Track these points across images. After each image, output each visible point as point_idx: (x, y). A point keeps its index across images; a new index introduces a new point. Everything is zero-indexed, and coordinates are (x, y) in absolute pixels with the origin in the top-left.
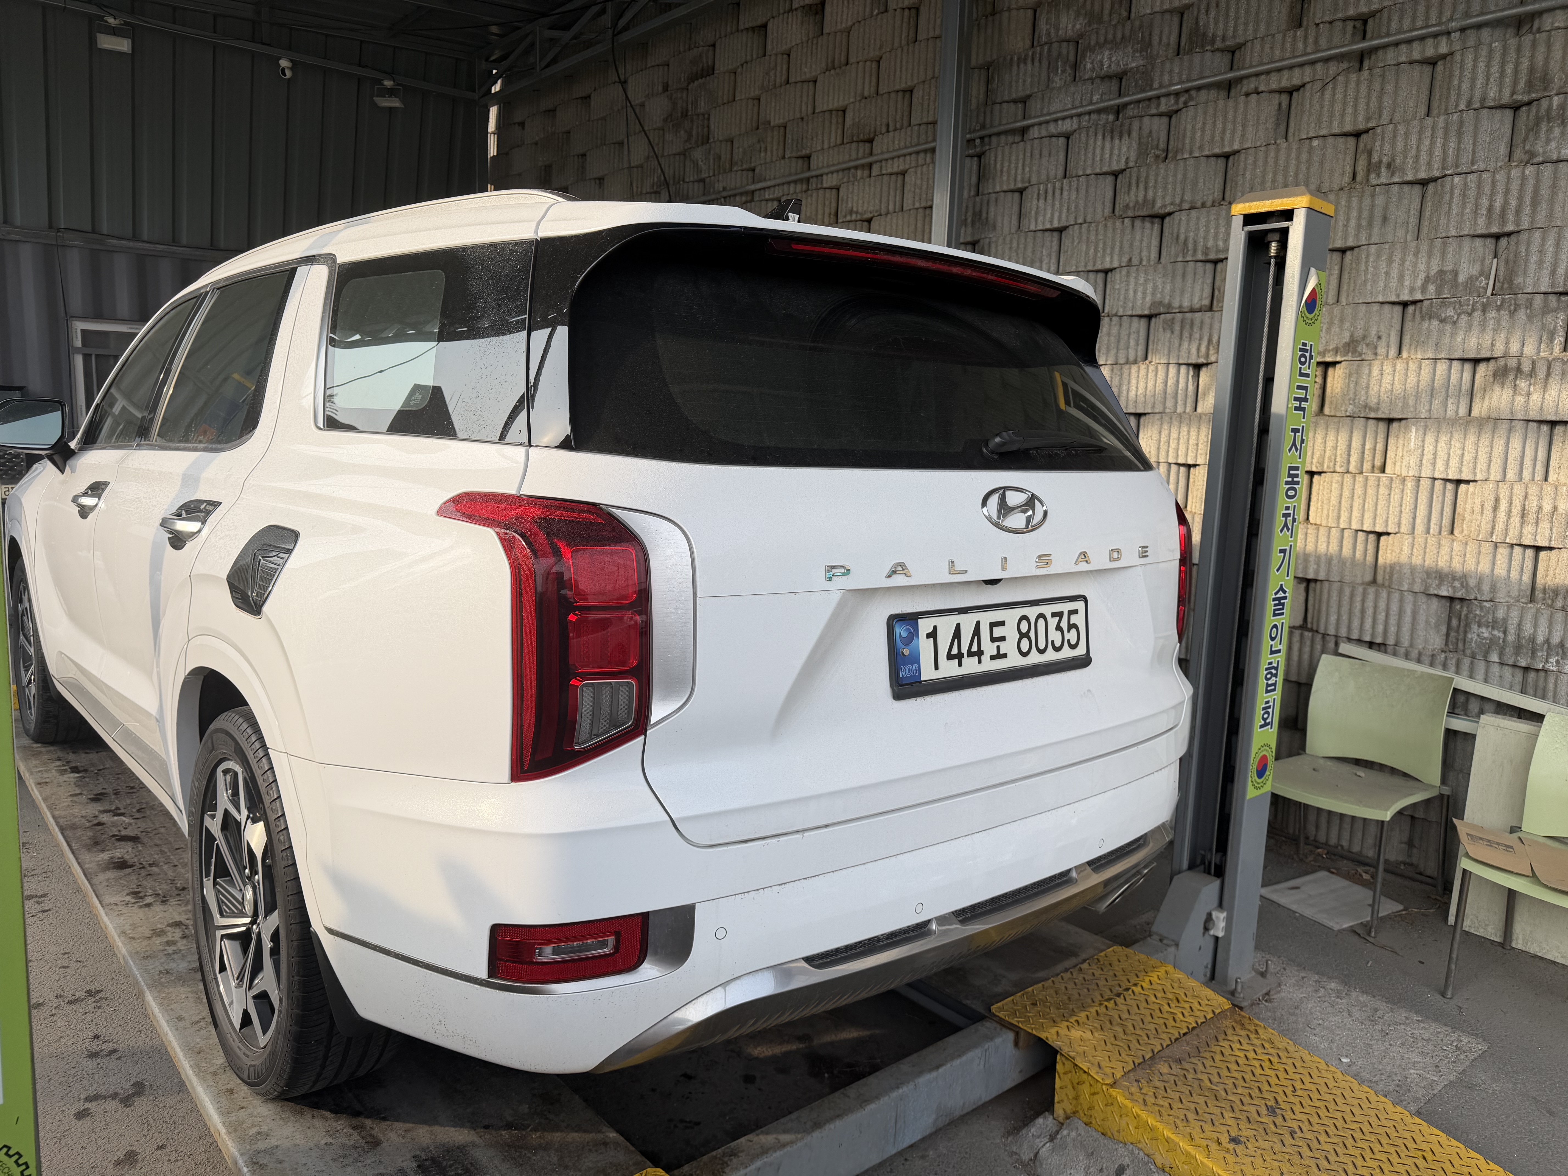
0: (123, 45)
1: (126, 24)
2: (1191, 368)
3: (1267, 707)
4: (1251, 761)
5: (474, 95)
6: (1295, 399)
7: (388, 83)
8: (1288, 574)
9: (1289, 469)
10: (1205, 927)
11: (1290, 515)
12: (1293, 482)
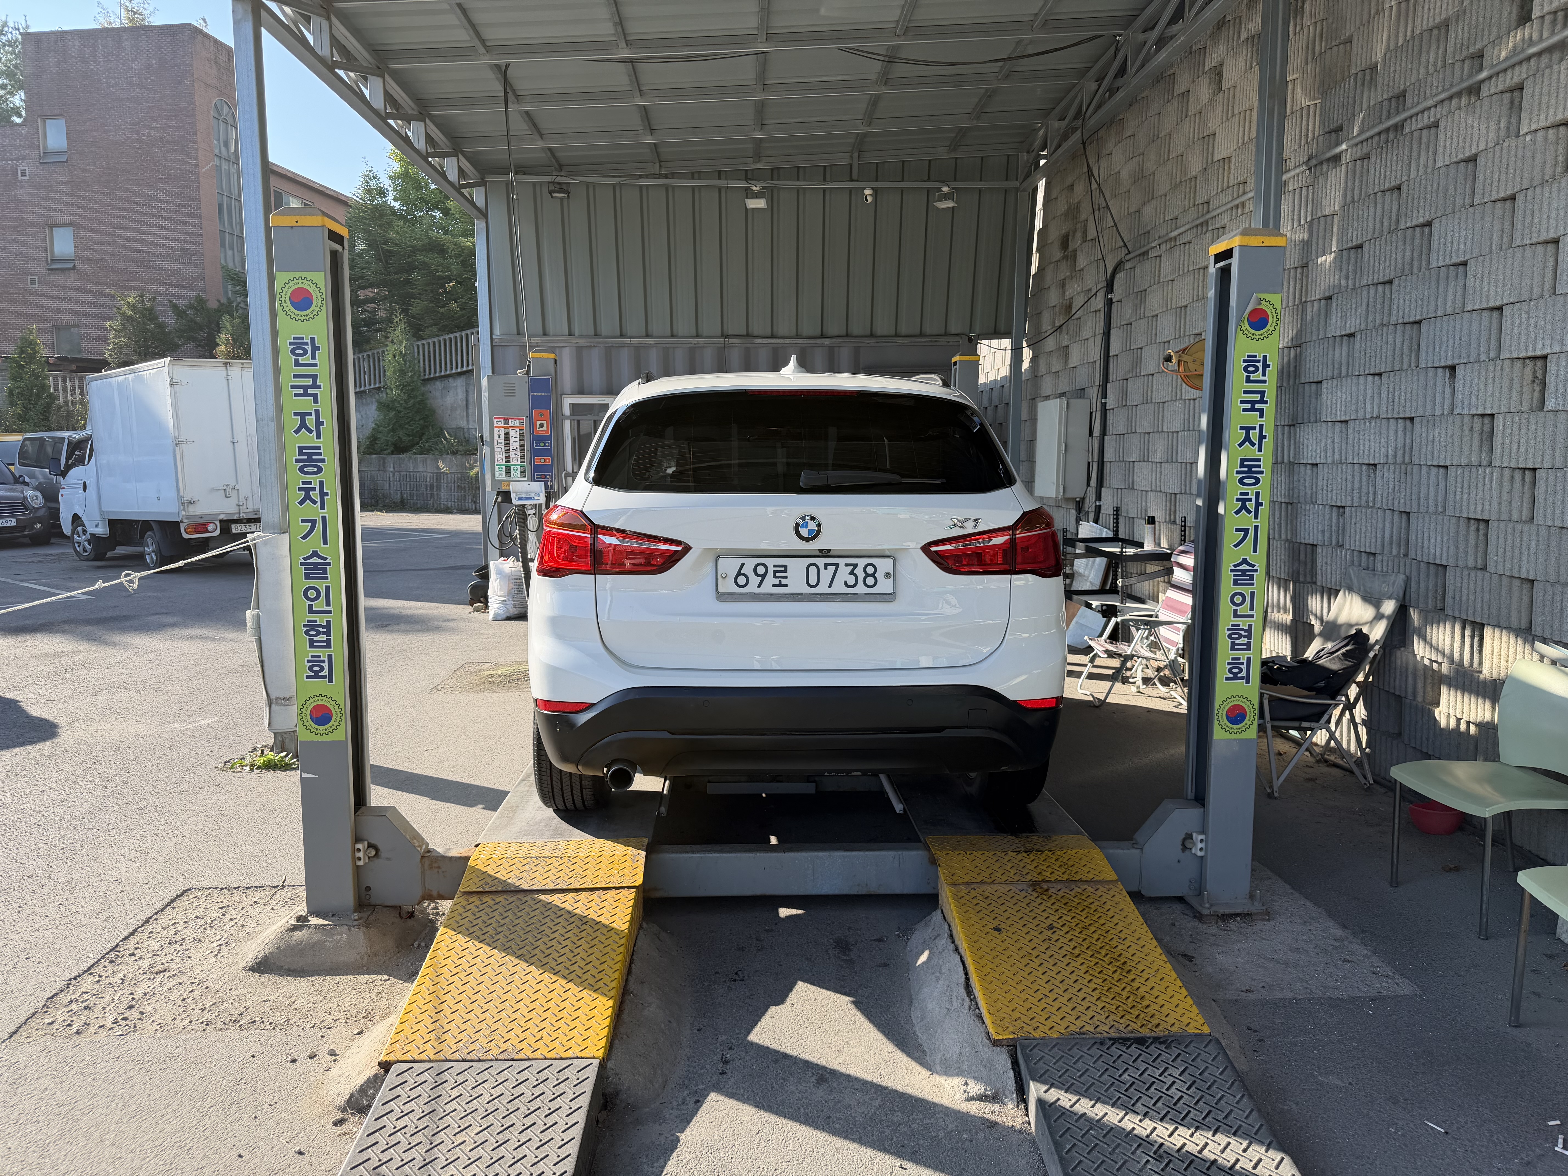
0: (761, 203)
1: (764, 188)
2: (1447, 370)
3: (1235, 664)
4: (1217, 706)
5: (1017, 184)
6: (1242, 402)
7: (945, 189)
8: (1255, 551)
9: (1242, 461)
10: (1183, 844)
11: (1250, 500)
12: (1250, 471)
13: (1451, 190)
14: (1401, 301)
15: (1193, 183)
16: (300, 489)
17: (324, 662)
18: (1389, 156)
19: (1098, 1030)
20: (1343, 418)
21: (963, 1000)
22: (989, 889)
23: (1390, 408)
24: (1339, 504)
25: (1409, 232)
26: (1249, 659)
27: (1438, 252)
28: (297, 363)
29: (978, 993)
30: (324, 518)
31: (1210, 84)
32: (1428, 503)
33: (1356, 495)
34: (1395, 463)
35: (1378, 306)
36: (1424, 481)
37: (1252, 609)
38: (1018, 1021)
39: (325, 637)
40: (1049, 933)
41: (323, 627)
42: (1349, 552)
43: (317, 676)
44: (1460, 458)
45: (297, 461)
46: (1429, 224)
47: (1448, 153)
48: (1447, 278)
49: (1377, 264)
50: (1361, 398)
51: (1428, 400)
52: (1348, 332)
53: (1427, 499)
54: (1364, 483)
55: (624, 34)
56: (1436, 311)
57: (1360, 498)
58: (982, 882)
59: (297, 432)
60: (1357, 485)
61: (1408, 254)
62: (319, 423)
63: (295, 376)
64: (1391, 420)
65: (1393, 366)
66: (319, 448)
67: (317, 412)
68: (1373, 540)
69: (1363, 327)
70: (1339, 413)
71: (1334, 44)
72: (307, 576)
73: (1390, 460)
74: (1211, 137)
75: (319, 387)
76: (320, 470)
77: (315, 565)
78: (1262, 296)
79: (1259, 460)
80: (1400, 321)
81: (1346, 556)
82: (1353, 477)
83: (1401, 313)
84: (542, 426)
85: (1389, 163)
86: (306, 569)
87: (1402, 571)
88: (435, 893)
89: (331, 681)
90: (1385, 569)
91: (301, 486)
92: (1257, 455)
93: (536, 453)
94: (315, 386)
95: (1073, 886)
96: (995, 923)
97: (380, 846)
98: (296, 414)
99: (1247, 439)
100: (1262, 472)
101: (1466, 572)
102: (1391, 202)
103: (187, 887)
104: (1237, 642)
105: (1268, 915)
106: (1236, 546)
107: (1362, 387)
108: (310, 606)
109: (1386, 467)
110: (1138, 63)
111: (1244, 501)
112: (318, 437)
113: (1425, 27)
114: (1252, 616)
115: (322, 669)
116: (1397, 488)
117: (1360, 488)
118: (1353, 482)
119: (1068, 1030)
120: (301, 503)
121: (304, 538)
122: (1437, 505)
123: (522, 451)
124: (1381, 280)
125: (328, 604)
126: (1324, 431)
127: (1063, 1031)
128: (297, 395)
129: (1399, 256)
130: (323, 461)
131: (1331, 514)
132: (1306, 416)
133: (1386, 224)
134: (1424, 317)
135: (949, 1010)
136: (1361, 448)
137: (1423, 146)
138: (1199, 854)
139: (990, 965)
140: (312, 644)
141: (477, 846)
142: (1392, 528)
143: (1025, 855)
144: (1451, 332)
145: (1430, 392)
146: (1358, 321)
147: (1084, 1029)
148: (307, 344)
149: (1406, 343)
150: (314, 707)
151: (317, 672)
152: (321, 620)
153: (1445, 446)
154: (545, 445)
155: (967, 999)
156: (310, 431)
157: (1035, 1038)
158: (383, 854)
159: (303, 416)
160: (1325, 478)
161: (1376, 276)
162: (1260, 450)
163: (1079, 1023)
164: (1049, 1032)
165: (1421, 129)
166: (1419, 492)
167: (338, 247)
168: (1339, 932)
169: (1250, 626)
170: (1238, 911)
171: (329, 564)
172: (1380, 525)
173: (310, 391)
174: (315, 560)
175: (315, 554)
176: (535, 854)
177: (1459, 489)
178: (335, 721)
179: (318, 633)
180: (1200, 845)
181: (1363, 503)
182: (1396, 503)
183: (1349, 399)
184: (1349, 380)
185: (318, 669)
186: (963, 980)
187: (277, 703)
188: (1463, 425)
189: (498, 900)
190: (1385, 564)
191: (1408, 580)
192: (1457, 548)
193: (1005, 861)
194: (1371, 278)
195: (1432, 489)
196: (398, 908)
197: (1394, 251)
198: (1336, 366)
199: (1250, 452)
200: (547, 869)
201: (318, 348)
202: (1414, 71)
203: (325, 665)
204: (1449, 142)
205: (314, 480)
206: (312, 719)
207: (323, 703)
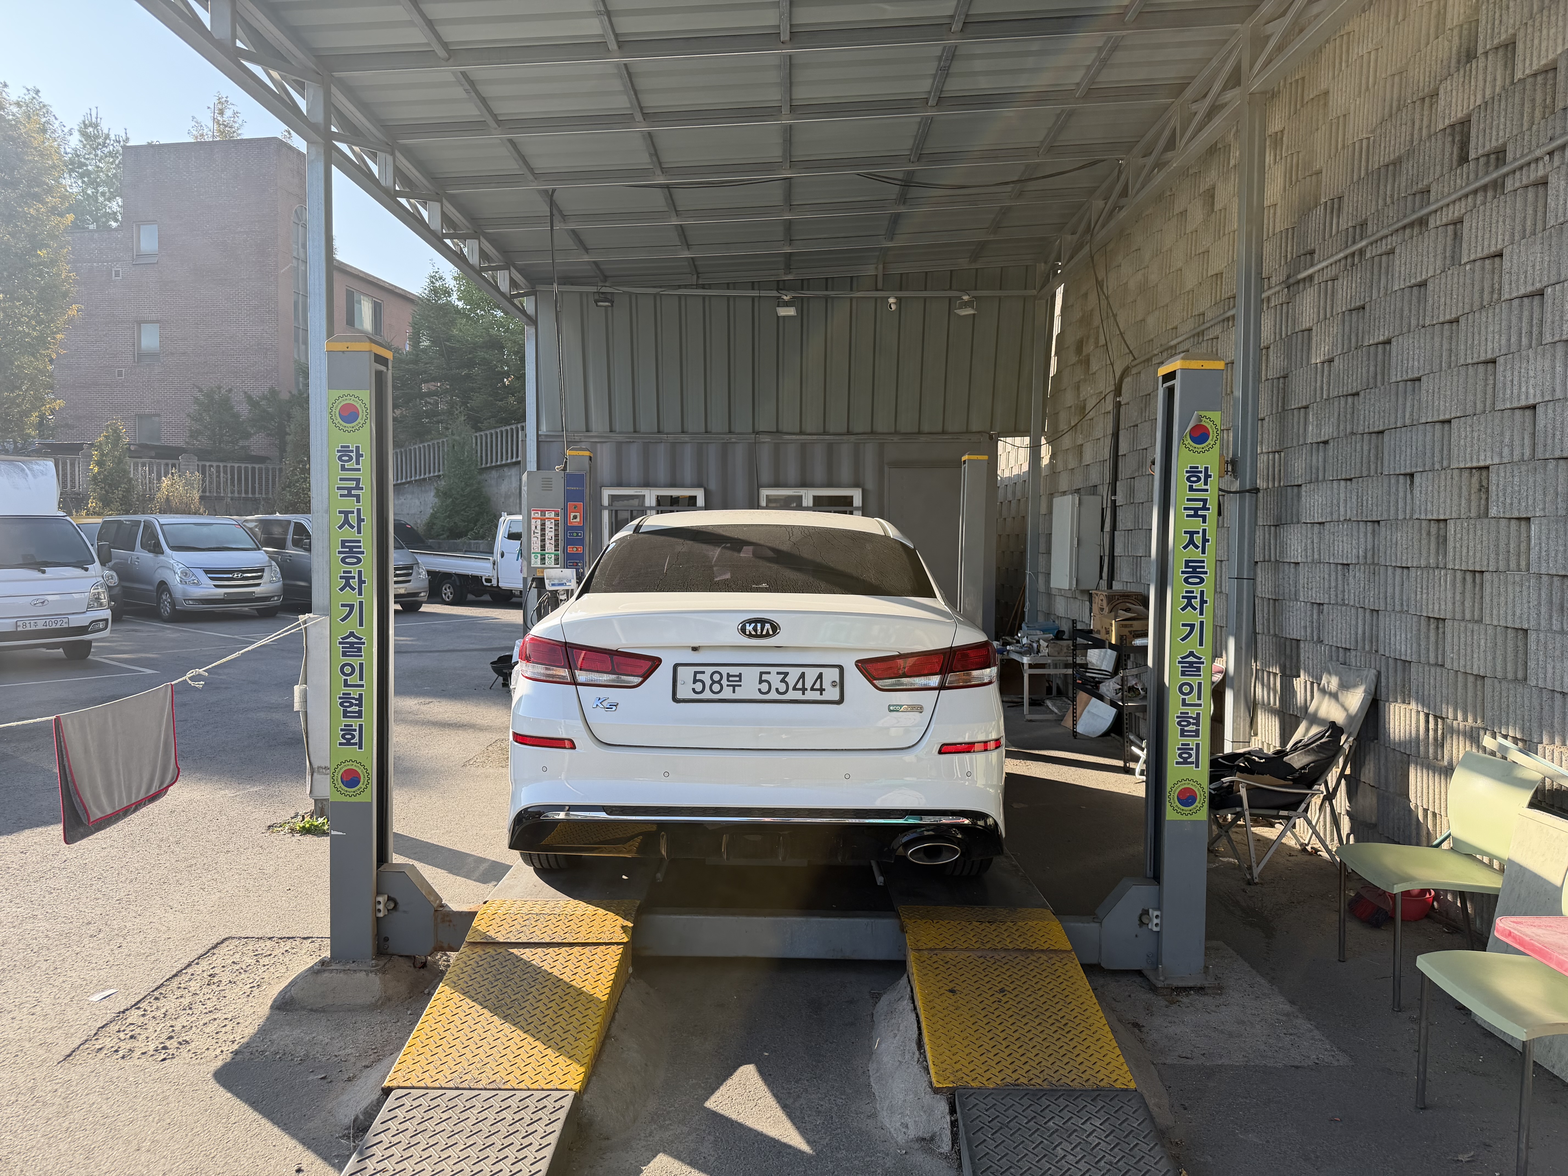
0: (791, 311)
1: (794, 297)
2: (1407, 478)
3: (1185, 749)
4: (1168, 789)
5: (1034, 292)
6: (1185, 509)
7: (966, 298)
8: (1201, 644)
9: (1187, 562)
10: (1140, 920)
11: (1195, 597)
12: (1194, 572)
13: (1406, 312)
14: (1367, 412)
15: (1190, 296)
16: (341, 578)
17: (355, 730)
18: (1354, 279)
19: (1032, 1082)
20: (1320, 520)
21: (914, 1054)
22: (950, 955)
23: (1359, 511)
24: (1318, 601)
25: (1372, 349)
26: (1198, 745)
27: (1397, 368)
28: (343, 468)
29: (927, 1048)
30: (361, 603)
31: (1204, 205)
32: (1394, 602)
33: (1333, 593)
34: (1366, 563)
35: (1349, 416)
36: (1390, 581)
37: (1199, 698)
38: (959, 1073)
39: (357, 708)
40: (1000, 996)
41: (356, 699)
42: (1327, 648)
43: (348, 743)
44: (1420, 560)
45: (340, 552)
46: (1388, 342)
47: (1402, 278)
48: (1405, 392)
49: (1346, 377)
50: (1335, 502)
51: (1392, 504)
52: (1323, 439)
53: (1393, 598)
54: (1340, 582)
55: (660, 163)
56: (1396, 423)
57: (1336, 596)
58: (945, 949)
59: (340, 527)
60: (1333, 584)
61: (1372, 368)
62: (360, 520)
63: (341, 479)
64: (1361, 523)
65: (1362, 472)
66: (359, 541)
67: (359, 510)
68: (1348, 637)
69: (1335, 435)
70: (1316, 515)
71: (1307, 174)
72: (344, 654)
73: (1361, 561)
74: (1206, 254)
75: (362, 489)
77: (352, 644)
78: (1203, 413)
79: (1203, 562)
80: (1366, 430)
81: (1325, 651)
82: (1330, 575)
83: (1367, 423)
84: (575, 517)
85: (1354, 285)
86: (343, 648)
87: (1373, 666)
88: (445, 946)
89: (360, 748)
90: (1358, 664)
91: (343, 575)
92: (1201, 557)
93: (569, 542)
94: (358, 488)
95: (1029, 955)
96: (951, 985)
97: (398, 901)
98: (340, 512)
99: (1191, 542)
100: (1206, 573)
101: (1427, 668)
102: (1358, 320)
103: (227, 936)
104: (1186, 728)
105: (1219, 989)
106: (1183, 640)
107: (1335, 491)
108: (346, 681)
109: (1357, 566)
110: (1138, 186)
111: (1189, 599)
112: (359, 532)
114: (1200, 705)
115: (353, 737)
116: (1367, 587)
117: (1336, 587)
118: (1330, 580)
119: (1005, 1081)
120: (342, 589)
121: (343, 620)
122: (1402, 604)
123: (557, 541)
124: (1350, 392)
125: (361, 679)
126: (1304, 532)
127: (999, 1082)
128: (341, 496)
129: (1364, 371)
130: (363, 553)
131: (1312, 611)
132: (1289, 518)
133: (1353, 340)
134: (1386, 427)
135: (900, 1062)
136: (1336, 548)
137: (1383, 270)
138: (1155, 929)
139: (941, 1022)
140: (345, 714)
141: (485, 903)
142: (1364, 625)
143: (988, 925)
144: (1408, 443)
145: (1393, 498)
146: (1331, 430)
147: (1019, 1082)
148: (352, 451)
149: (1373, 451)
150: (345, 771)
151: (348, 740)
152: (355, 693)
153: (1407, 548)
154: (577, 535)
155: (917, 1053)
156: (352, 527)
157: (972, 1088)
158: (401, 907)
159: (346, 513)
160: (1306, 576)
161: (1345, 389)
162: (1203, 552)
163: (1015, 1076)
164: (986, 1083)
165: (1381, 255)
166: (1386, 592)
167: (383, 368)
168: (1287, 1008)
169: (1198, 714)
170: (1191, 984)
171: (364, 643)
172: (1353, 622)
173: (353, 492)
174: (352, 639)
175: (352, 634)
176: (535, 910)
177: (1419, 590)
178: (363, 784)
179: (352, 705)
180: (1156, 921)
181: (1339, 600)
182: (1367, 601)
183: (1324, 502)
184: (1325, 484)
185: (349, 737)
186: (915, 1036)
187: (319, 772)
188: (1421, 529)
189: (499, 951)
190: (1358, 659)
191: (1379, 675)
192: (1419, 645)
193: (968, 930)
194: (1341, 390)
195: (1397, 589)
196: (411, 958)
197: (1360, 366)
198: (1314, 471)
199: (1194, 554)
200: (545, 924)
201: (362, 456)
202: (1374, 203)
203: (356, 734)
204: (1403, 269)
205: (354, 570)
206: (342, 782)
207: (353, 767)
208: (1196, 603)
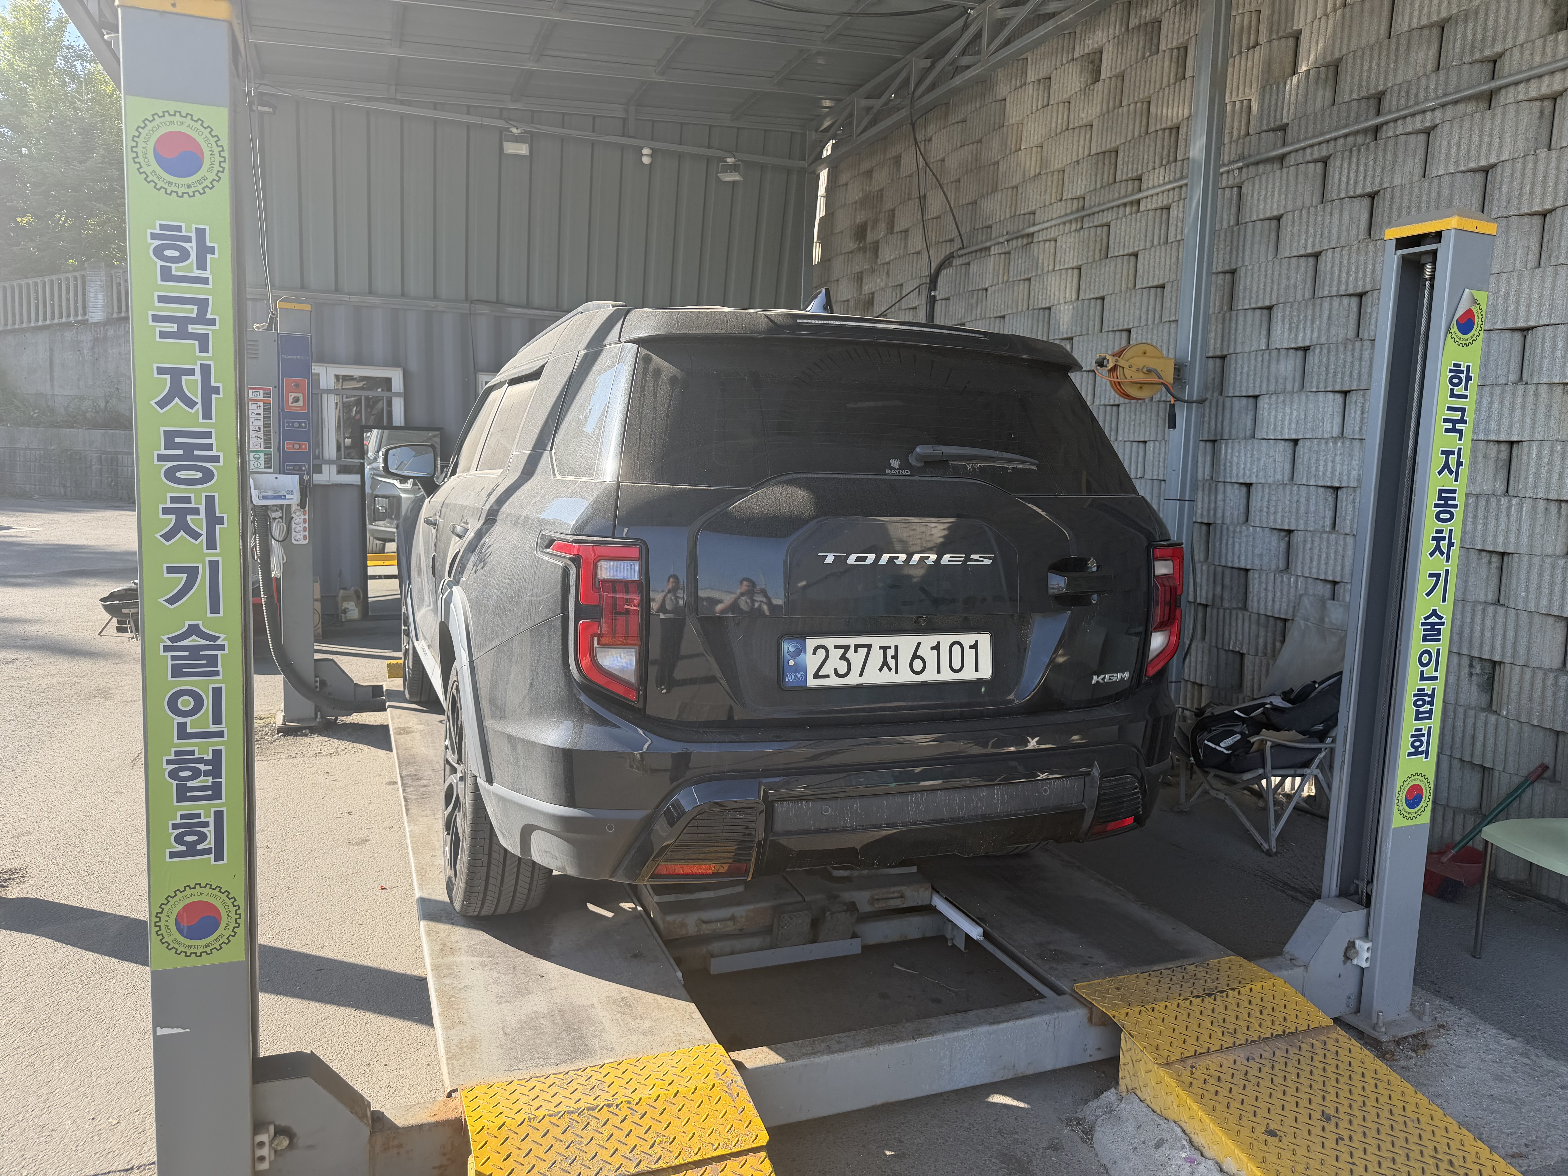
0: (523, 149)
1: (525, 133)
3: (1417, 736)
4: (1396, 787)
6: (1445, 421)
7: (729, 160)
8: (1444, 601)
9: (1441, 491)
10: (1346, 955)
11: (1443, 539)
12: (1446, 505)
16: (166, 511)
17: (206, 824)
18: (1363, 161)
20: (1292, 437)
22: (1212, 1065)
24: (1287, 528)
26: (1430, 730)
28: (166, 275)
30: (214, 565)
31: (1081, 72)
37: (1436, 670)
39: (210, 780)
40: (1332, 1127)
41: (206, 762)
43: (191, 851)
45: (161, 458)
52: (1301, 345)
59: (162, 404)
60: (1311, 509)
62: (209, 390)
63: (161, 299)
66: (208, 435)
67: (206, 369)
69: (1323, 340)
70: (1285, 430)
72: (177, 672)
75: (212, 322)
76: (208, 476)
77: (194, 651)
79: (1454, 491)
85: (1362, 168)
86: (173, 658)
89: (219, 857)
91: (169, 505)
92: (1453, 485)
93: (287, 436)
94: (202, 319)
95: (1298, 1043)
96: (1261, 1122)
98: (160, 371)
99: (1447, 465)
100: (1455, 506)
101: (1478, 607)
104: (1421, 710)
106: (1428, 594)
108: (182, 727)
111: (1439, 541)
112: (207, 414)
113: (1415, 25)
114: (1435, 678)
115: (203, 838)
120: (168, 536)
121: (172, 601)
123: (267, 433)
125: (217, 720)
128: (163, 335)
130: (216, 459)
138: (1363, 964)
140: (183, 795)
143: (1211, 1000)
148: (188, 239)
150: (184, 907)
151: (191, 845)
152: (203, 749)
156: (191, 404)
158: (302, 1141)
159: (176, 374)
162: (1456, 480)
168: (1513, 1043)
171: (221, 648)
173: (192, 328)
174: (194, 640)
175: (194, 630)
178: (227, 928)
179: (197, 774)
180: (1366, 955)
185: (194, 838)
199: (1447, 481)
201: (211, 250)
202: (1400, 72)
203: (210, 831)
205: (197, 497)
206: (180, 931)
207: (204, 898)
208: (1444, 545)
